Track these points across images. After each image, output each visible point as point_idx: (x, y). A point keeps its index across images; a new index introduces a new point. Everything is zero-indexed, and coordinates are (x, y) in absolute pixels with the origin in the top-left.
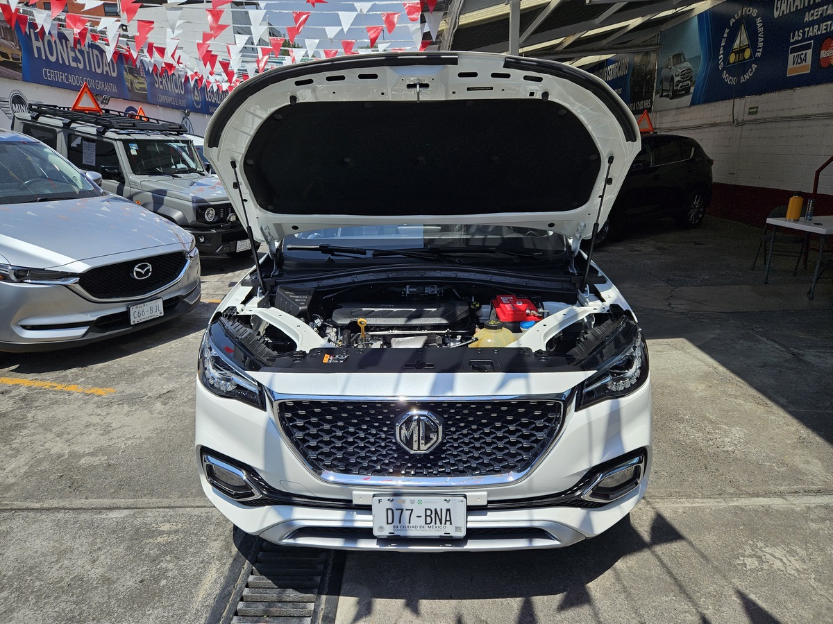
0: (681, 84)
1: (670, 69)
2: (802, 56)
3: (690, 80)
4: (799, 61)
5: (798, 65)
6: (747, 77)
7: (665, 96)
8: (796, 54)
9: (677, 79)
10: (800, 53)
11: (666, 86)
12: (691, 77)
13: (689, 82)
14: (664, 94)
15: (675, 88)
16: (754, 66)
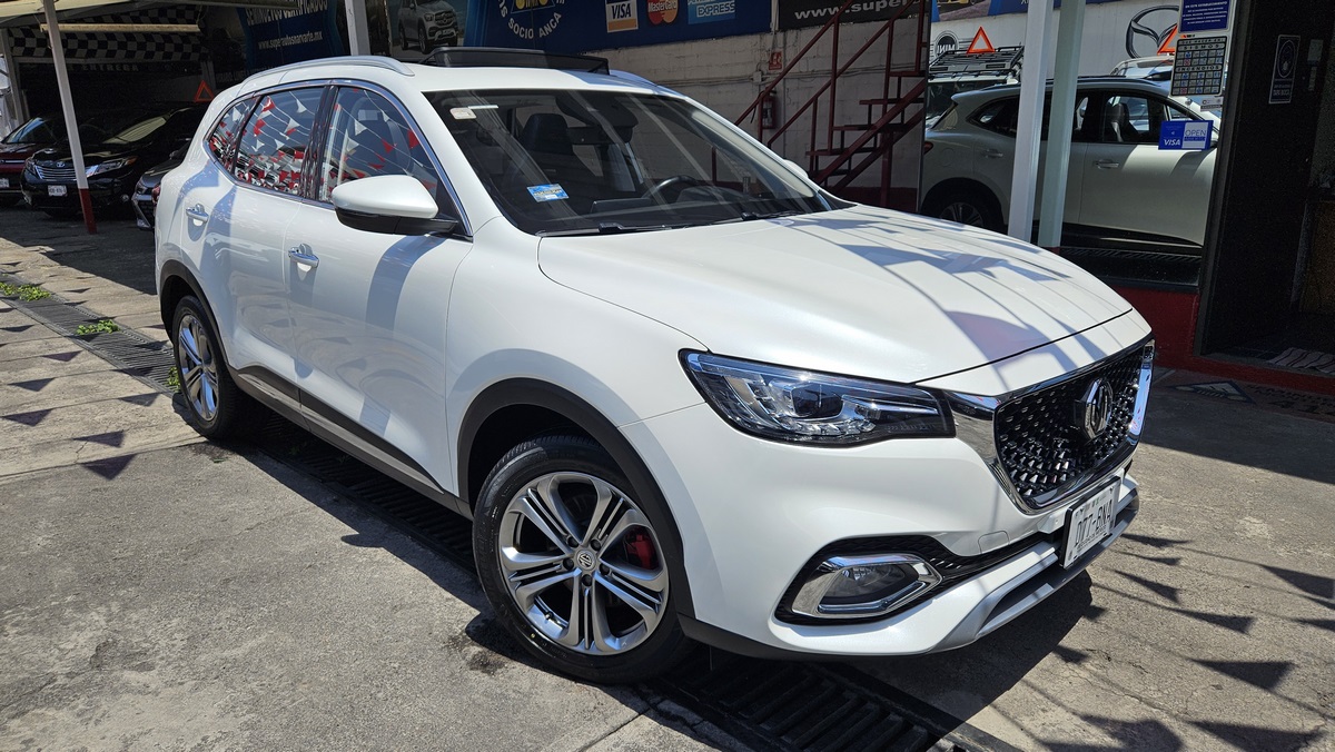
0: (438, 33)
1: (414, 8)
2: (625, 8)
3: (454, 26)
4: (621, 13)
5: (620, 19)
6: (548, 29)
7: (412, 48)
8: (615, 5)
9: (429, 25)
10: (621, 3)
11: (412, 33)
12: (456, 24)
13: (453, 31)
14: (410, 45)
15: (429, 38)
16: (557, 16)
